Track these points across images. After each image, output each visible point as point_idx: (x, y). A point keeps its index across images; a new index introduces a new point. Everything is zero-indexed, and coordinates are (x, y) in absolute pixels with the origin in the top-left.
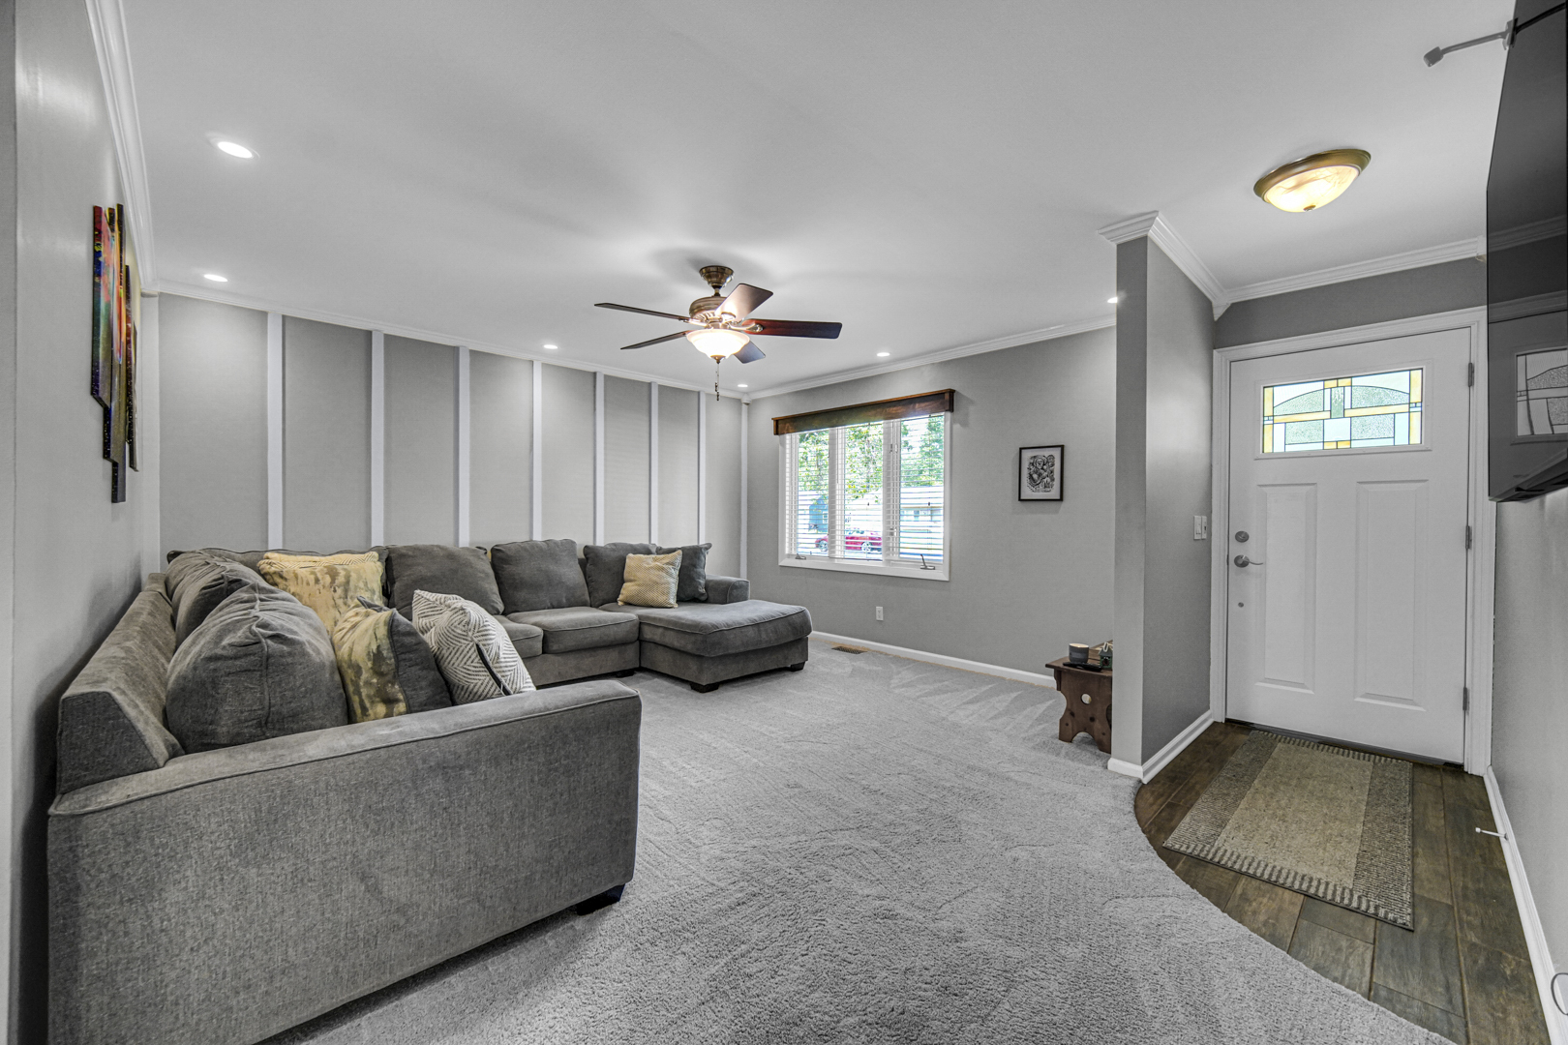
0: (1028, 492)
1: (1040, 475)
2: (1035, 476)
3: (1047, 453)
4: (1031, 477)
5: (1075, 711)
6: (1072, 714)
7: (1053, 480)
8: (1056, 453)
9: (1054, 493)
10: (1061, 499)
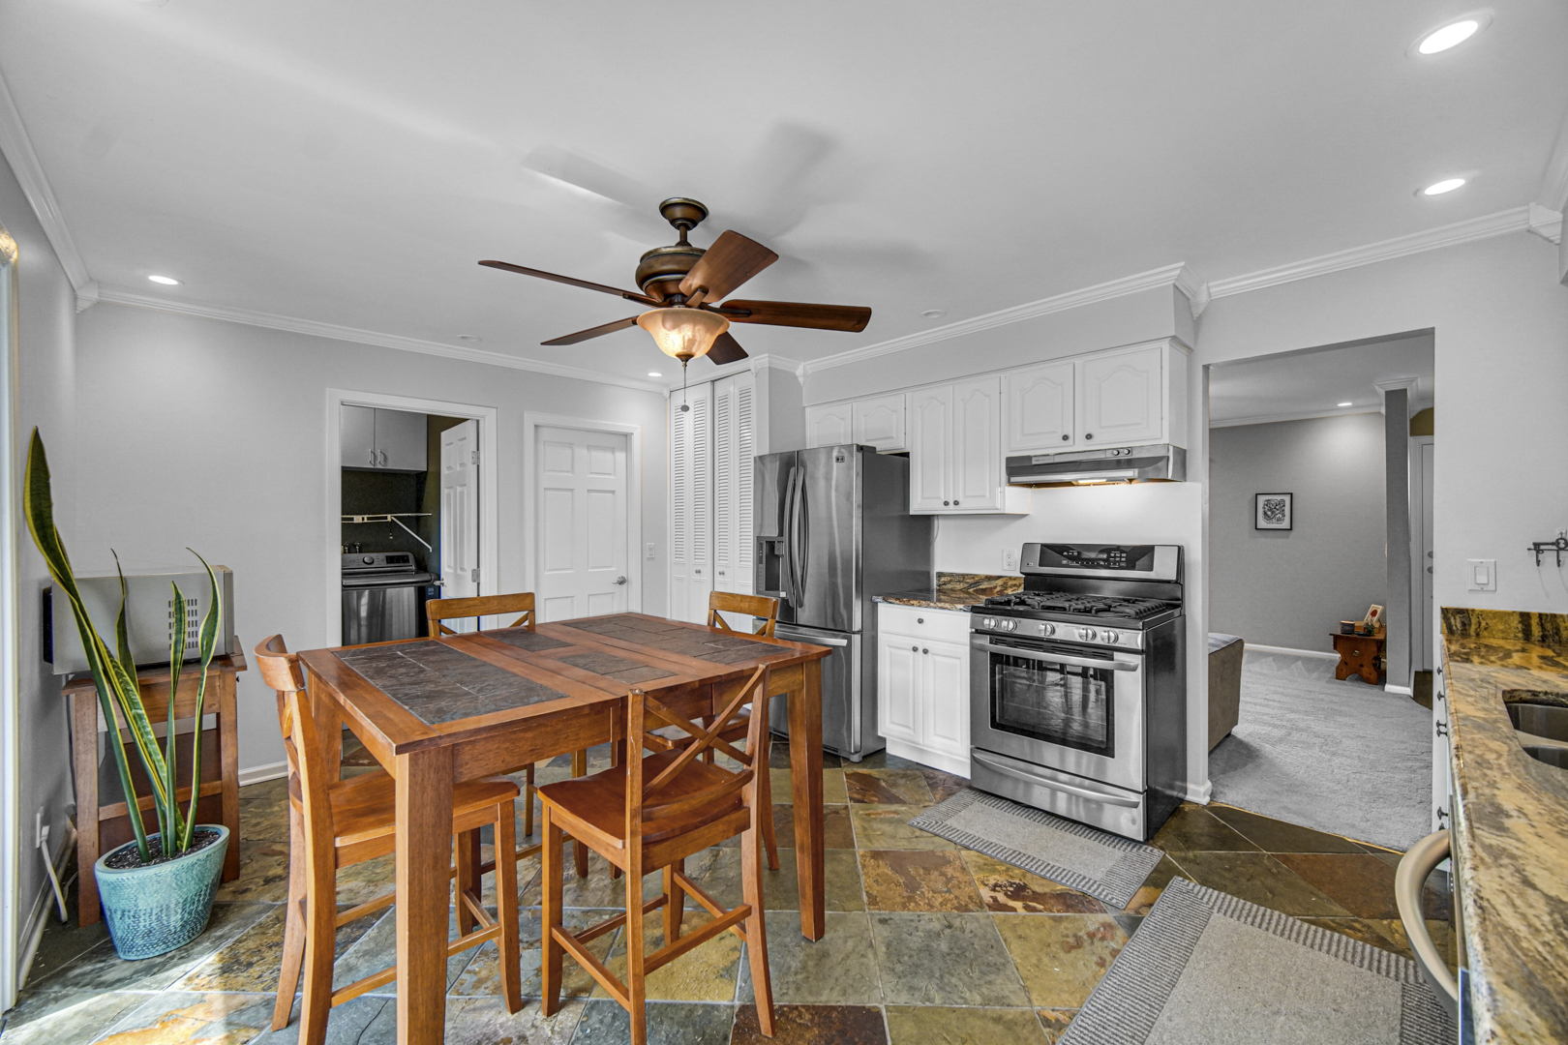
0: (1262, 523)
1: (1273, 512)
2: (1269, 513)
3: (1279, 498)
4: (1265, 513)
5: (1348, 661)
6: (1346, 663)
7: (1284, 516)
8: (1287, 499)
9: (1286, 524)
10: (1291, 529)
